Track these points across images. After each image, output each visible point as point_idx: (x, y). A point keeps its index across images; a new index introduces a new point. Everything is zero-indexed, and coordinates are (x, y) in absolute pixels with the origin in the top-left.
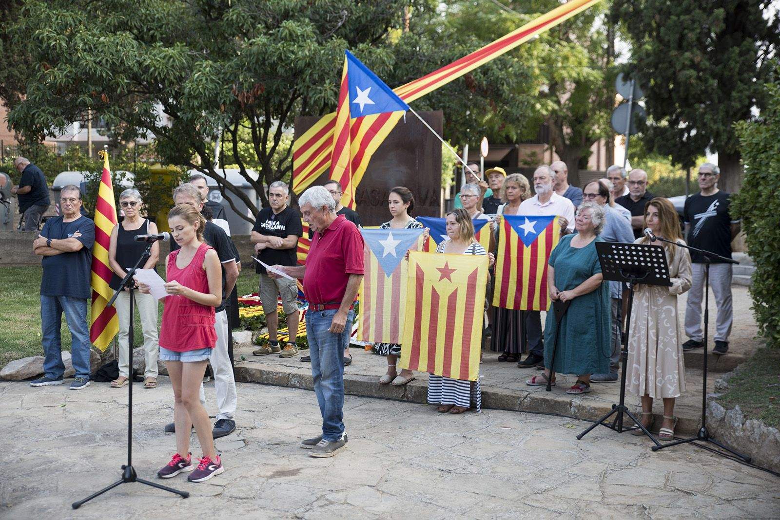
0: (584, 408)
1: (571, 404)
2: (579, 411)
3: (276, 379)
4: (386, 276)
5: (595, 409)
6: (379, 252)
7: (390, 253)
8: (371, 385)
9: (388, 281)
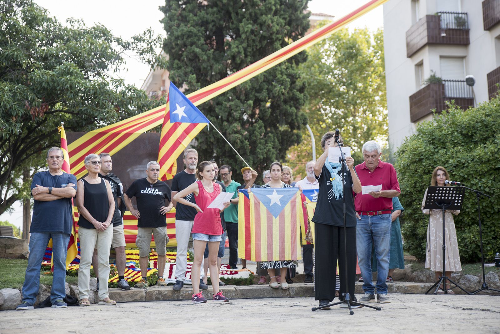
0: (401, 287)
1: (393, 286)
2: (398, 289)
3: (186, 296)
4: (274, 218)
5: (407, 287)
6: (267, 202)
7: (275, 203)
8: (264, 290)
9: (276, 222)
